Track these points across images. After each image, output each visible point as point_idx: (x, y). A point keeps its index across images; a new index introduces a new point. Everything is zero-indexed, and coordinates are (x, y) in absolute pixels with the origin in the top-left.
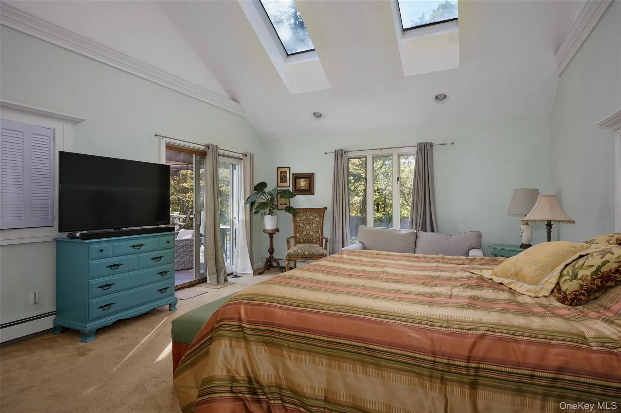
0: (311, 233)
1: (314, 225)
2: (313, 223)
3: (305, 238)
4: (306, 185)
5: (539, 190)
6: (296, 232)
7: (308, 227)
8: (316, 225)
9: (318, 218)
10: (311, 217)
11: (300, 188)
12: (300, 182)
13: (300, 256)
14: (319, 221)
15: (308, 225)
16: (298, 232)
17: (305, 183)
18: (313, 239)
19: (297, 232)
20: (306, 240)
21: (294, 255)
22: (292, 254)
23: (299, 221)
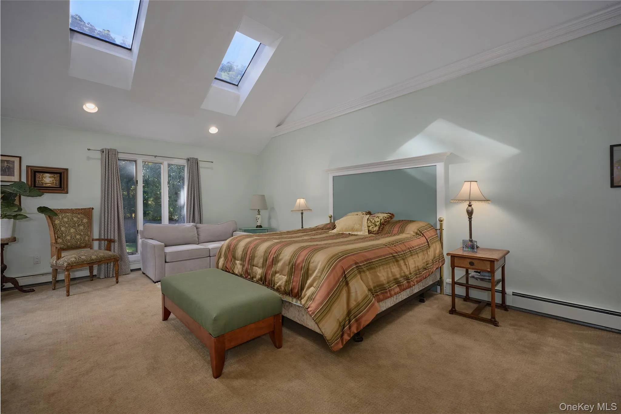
0: (78, 237)
1: (82, 228)
2: (78, 225)
3: (69, 243)
4: (54, 181)
5: (265, 196)
6: (56, 237)
7: (72, 230)
8: (84, 227)
9: (85, 220)
10: (75, 219)
11: (43, 185)
12: (42, 178)
13: (85, 263)
14: (87, 223)
15: (72, 228)
16: (60, 238)
17: (53, 179)
18: (80, 243)
19: (58, 237)
20: (71, 245)
21: (78, 262)
22: (75, 263)
23: (59, 224)
